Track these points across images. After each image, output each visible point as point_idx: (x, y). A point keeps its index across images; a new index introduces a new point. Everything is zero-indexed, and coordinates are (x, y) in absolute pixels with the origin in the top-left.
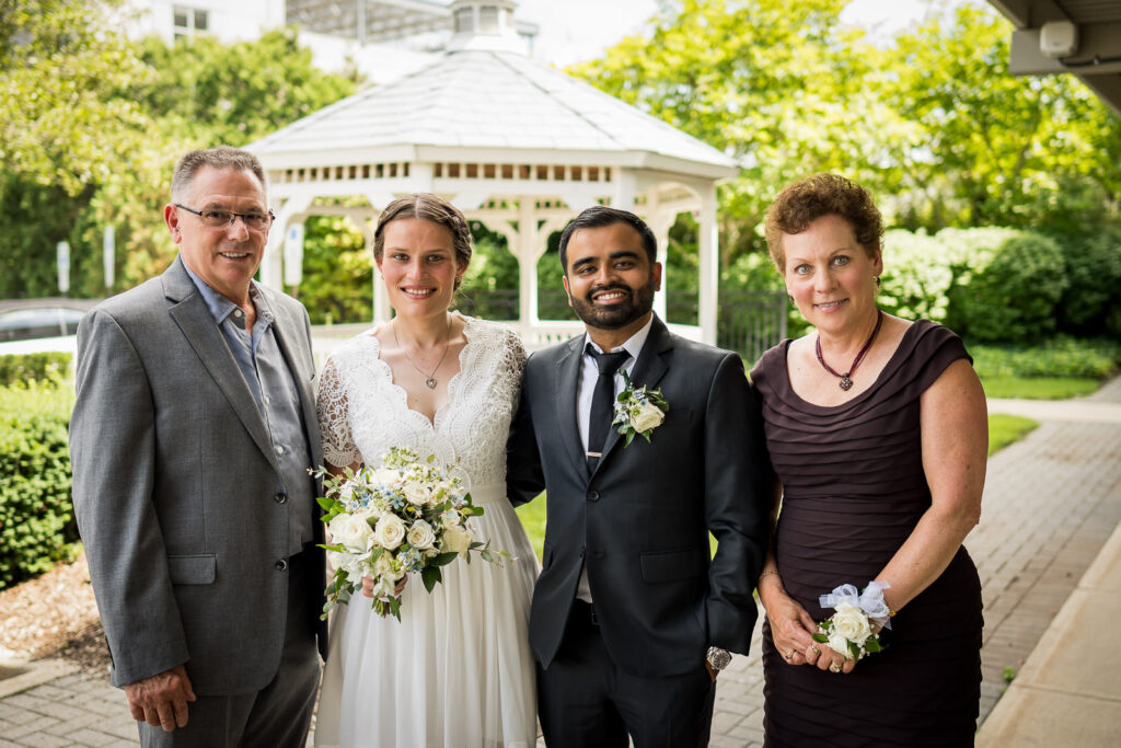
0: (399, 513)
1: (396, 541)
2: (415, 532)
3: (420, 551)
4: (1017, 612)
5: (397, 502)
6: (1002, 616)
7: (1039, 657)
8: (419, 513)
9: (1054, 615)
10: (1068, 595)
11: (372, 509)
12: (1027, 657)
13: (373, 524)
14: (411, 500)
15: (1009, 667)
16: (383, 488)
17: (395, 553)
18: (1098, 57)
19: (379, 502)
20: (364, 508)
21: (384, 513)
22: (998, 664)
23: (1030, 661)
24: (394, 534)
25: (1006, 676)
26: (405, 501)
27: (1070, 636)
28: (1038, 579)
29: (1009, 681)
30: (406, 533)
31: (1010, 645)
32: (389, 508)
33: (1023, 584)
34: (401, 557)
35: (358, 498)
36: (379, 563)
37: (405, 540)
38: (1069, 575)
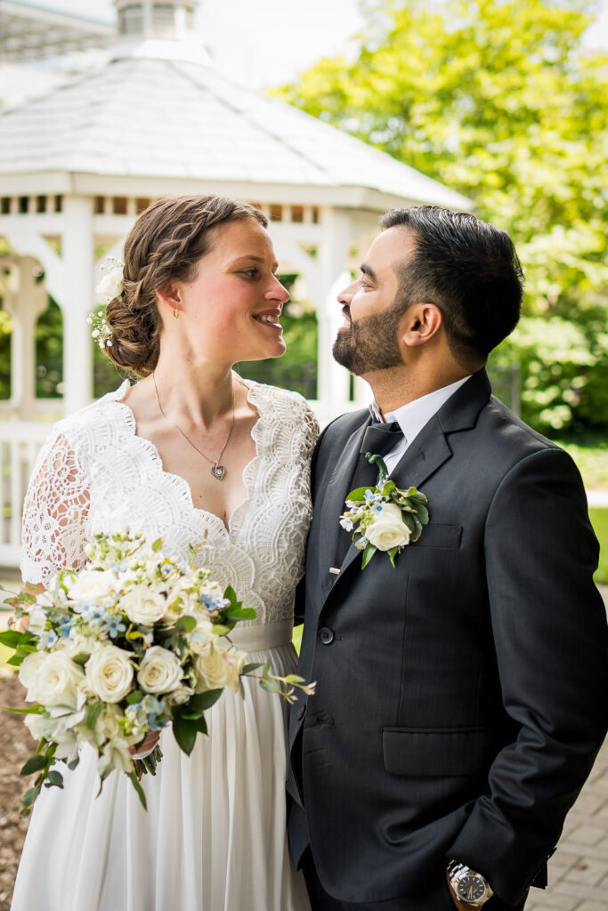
0: (121, 642)
1: (123, 686)
2: (149, 668)
3: (160, 698)
5: (114, 626)
8: (149, 639)
11: (76, 643)
13: (81, 661)
14: (136, 618)
16: (87, 608)
17: (123, 705)
19: (85, 629)
20: (64, 641)
21: (98, 645)
24: (115, 677)
26: (126, 622)
30: (136, 673)
32: (103, 637)
34: (131, 712)
35: (55, 625)
36: (101, 725)
37: (135, 684)
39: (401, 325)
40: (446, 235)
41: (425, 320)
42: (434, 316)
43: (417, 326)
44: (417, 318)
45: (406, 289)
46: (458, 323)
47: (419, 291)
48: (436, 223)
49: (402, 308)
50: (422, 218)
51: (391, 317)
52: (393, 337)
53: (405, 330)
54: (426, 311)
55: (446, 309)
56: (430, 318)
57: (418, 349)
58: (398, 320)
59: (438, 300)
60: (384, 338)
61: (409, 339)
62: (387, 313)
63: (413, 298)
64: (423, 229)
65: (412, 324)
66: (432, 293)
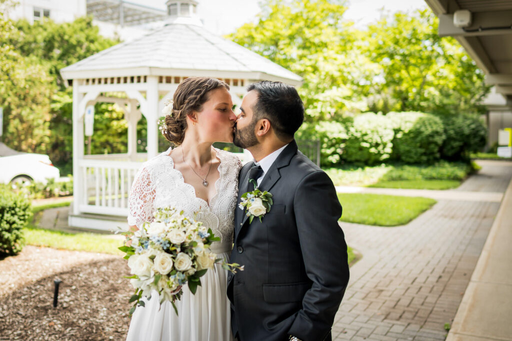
0: (168, 251)
1: (169, 268)
2: (179, 261)
3: (183, 272)
4: (444, 293)
5: (165, 244)
6: (438, 296)
7: (460, 318)
8: (179, 250)
9: (462, 295)
10: (467, 285)
11: (150, 251)
12: (454, 317)
13: (152, 258)
14: (174, 242)
15: (447, 323)
16: (154, 238)
17: (169, 275)
18: (481, 27)
19: (154, 246)
20: (146, 250)
21: (159, 252)
22: (441, 321)
23: (456, 320)
24: (166, 265)
25: (446, 328)
26: (170, 243)
27: (472, 307)
28: (451, 276)
29: (448, 330)
30: (174, 263)
31: (444, 311)
32: (161, 249)
33: (445, 279)
34: (172, 278)
35: (142, 244)
36: (160, 283)
37: (174, 267)
38: (465, 275)
39: (256, 129)
40: (268, 92)
41: (265, 126)
42: (267, 123)
43: (262, 128)
44: (261, 125)
45: (256, 114)
46: (278, 125)
47: (261, 115)
48: (265, 87)
49: (255, 122)
50: (259, 86)
51: (252, 126)
52: (253, 134)
53: (257, 130)
54: (264, 122)
55: (272, 120)
56: (266, 124)
57: (264, 136)
58: (254, 127)
59: (268, 117)
60: (250, 135)
61: (259, 133)
62: (250, 125)
63: (259, 118)
64: (260, 90)
65: (260, 128)
66: (266, 115)
